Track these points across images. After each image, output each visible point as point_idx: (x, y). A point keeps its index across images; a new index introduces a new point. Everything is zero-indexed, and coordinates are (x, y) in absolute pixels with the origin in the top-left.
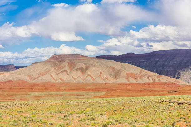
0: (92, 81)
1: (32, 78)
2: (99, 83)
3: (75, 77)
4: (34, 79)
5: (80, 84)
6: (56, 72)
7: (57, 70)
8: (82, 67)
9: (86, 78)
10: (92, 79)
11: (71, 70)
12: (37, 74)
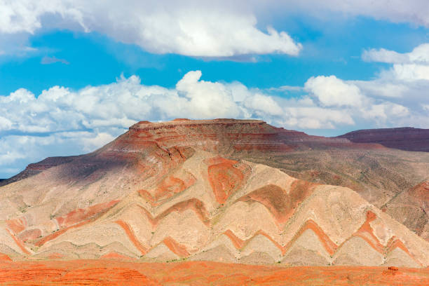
0: (326, 255)
1: (30, 239)
2: (361, 268)
3: (240, 235)
4: (40, 244)
5: (262, 269)
6: (149, 207)
7: (154, 199)
8: (278, 184)
9: (296, 238)
10: (326, 246)
11: (222, 200)
12: (52, 217)
